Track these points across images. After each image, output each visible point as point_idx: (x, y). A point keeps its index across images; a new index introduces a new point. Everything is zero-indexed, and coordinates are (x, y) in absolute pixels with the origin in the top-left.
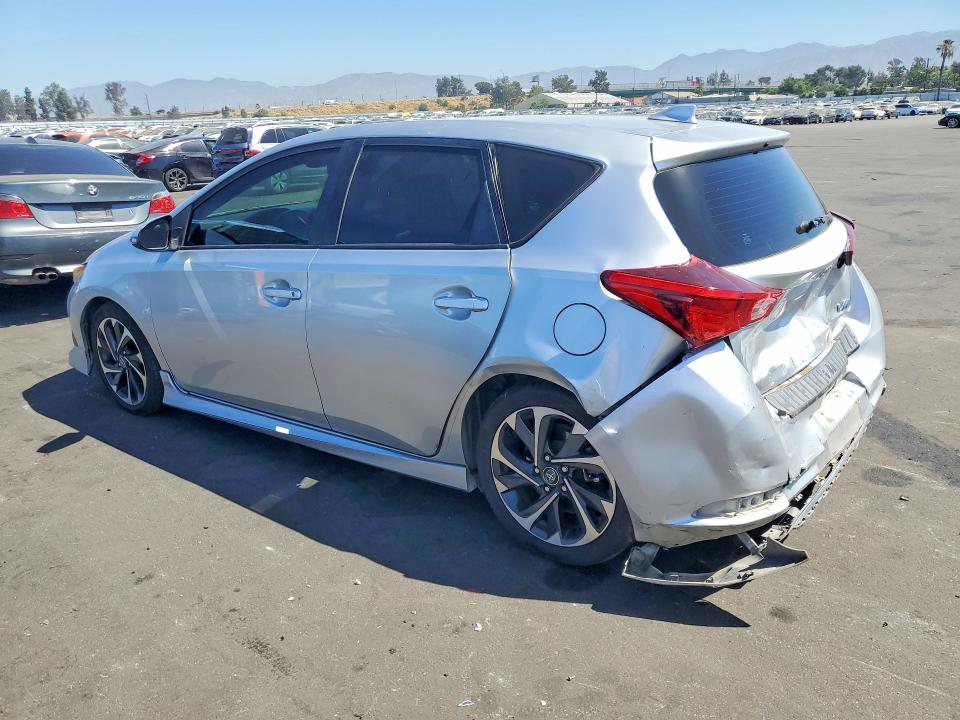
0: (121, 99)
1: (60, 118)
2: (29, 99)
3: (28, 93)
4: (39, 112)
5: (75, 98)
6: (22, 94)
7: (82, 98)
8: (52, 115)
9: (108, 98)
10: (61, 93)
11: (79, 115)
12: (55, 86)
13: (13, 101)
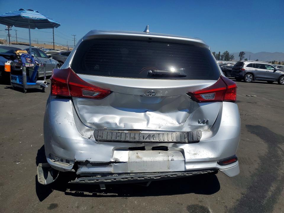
0: (243, 56)
1: (225, 60)
2: (219, 55)
3: (220, 53)
4: (221, 58)
5: (231, 55)
6: (218, 53)
7: (232, 55)
8: (224, 59)
9: (240, 56)
10: (227, 54)
11: (230, 60)
12: (227, 52)
13: (216, 55)
